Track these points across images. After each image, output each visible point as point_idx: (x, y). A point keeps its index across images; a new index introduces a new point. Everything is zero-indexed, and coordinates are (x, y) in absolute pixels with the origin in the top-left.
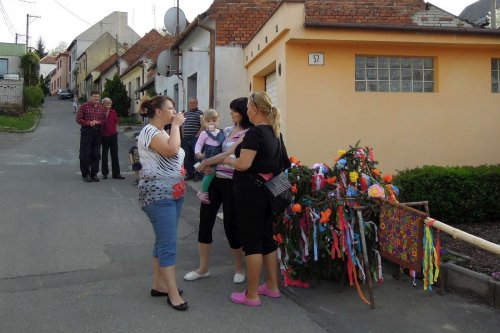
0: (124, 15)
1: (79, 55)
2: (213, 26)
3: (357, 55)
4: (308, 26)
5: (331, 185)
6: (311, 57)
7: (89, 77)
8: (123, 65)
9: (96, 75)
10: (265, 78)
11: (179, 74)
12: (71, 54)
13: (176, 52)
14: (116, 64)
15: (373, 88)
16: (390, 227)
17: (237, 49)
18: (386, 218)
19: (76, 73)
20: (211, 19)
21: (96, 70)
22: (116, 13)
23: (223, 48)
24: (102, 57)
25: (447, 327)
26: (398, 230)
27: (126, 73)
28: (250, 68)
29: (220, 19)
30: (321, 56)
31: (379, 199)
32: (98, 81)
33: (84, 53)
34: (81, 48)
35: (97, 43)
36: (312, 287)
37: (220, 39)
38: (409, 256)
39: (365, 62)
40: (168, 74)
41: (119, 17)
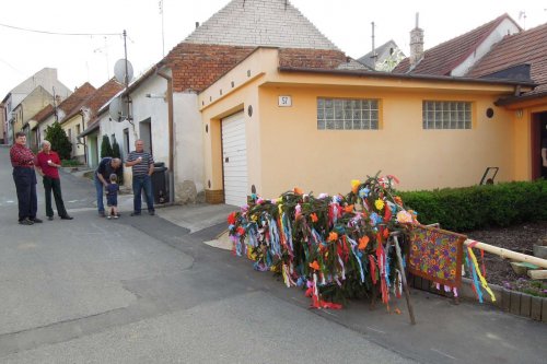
0: (54, 71)
1: (14, 106)
2: (170, 73)
3: (318, 98)
4: (283, 70)
5: (350, 213)
6: (280, 98)
7: (26, 126)
8: (61, 114)
9: (33, 124)
10: (221, 120)
11: (130, 119)
12: (6, 105)
13: (126, 99)
14: (54, 113)
15: (330, 127)
16: (423, 249)
17: (192, 95)
18: (418, 241)
19: (12, 122)
20: (167, 68)
21: (32, 119)
22: (46, 69)
23: (180, 94)
24: (37, 107)
25: (490, 336)
26: (433, 251)
27: (65, 121)
28: (206, 112)
29: (176, 67)
30: (289, 98)
31: (408, 224)
32: (35, 129)
33: (20, 105)
34: (15, 101)
35: (31, 95)
36: (344, 308)
37: (176, 86)
38: (446, 275)
39: (324, 103)
40: (120, 120)
41: (50, 73)
